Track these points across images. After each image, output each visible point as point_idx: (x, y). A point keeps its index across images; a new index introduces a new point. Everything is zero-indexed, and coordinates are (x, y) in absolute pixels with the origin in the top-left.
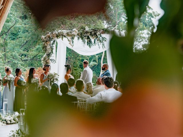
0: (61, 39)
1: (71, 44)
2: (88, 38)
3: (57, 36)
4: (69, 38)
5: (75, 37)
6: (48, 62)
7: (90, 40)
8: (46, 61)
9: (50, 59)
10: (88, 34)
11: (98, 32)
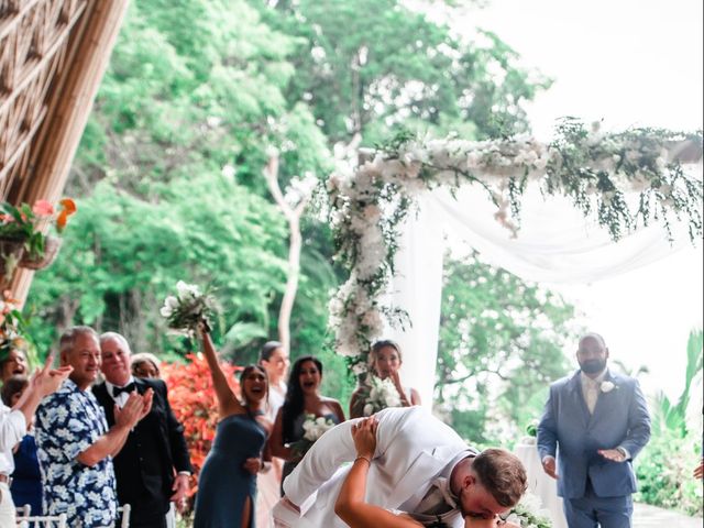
0: (445, 189)
1: (509, 219)
2: (605, 185)
3: (425, 175)
4: (495, 183)
5: (529, 178)
6: (368, 321)
7: (616, 198)
8: (360, 320)
9: (379, 306)
10: (607, 165)
11: (665, 152)
